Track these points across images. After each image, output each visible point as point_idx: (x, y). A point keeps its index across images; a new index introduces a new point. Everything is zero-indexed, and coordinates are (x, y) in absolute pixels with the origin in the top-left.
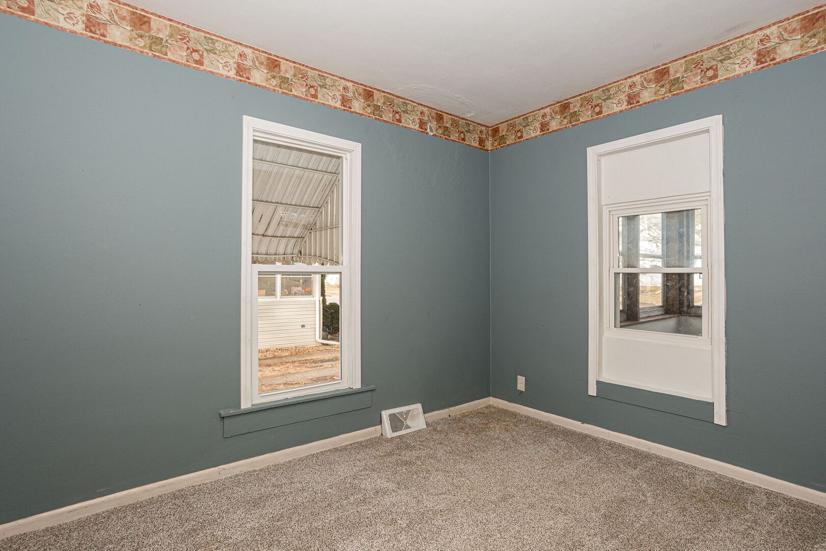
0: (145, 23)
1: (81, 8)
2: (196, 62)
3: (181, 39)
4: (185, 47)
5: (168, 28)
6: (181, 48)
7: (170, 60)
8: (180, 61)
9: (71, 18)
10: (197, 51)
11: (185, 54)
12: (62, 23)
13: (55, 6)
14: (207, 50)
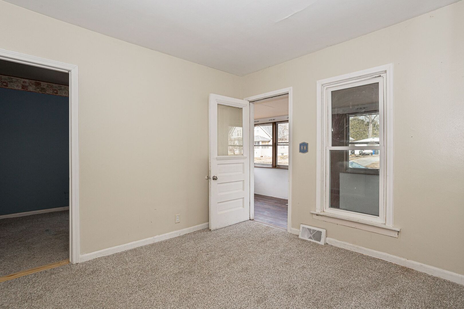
0: (39, 84)
1: (21, 83)
2: (55, 93)
3: (51, 87)
4: (52, 89)
5: (47, 85)
6: (51, 90)
7: (47, 93)
8: (50, 93)
9: (18, 86)
10: (56, 90)
11: (52, 91)
12: (16, 88)
13: (13, 83)
14: (59, 89)
